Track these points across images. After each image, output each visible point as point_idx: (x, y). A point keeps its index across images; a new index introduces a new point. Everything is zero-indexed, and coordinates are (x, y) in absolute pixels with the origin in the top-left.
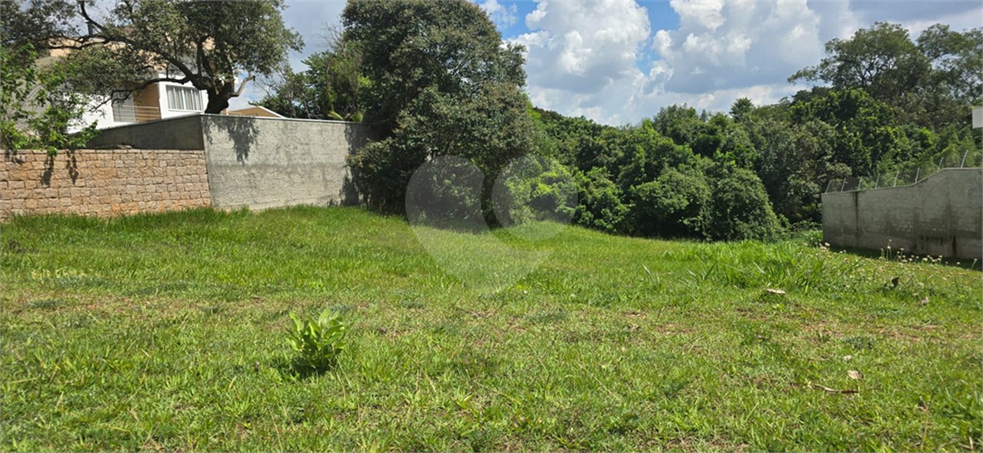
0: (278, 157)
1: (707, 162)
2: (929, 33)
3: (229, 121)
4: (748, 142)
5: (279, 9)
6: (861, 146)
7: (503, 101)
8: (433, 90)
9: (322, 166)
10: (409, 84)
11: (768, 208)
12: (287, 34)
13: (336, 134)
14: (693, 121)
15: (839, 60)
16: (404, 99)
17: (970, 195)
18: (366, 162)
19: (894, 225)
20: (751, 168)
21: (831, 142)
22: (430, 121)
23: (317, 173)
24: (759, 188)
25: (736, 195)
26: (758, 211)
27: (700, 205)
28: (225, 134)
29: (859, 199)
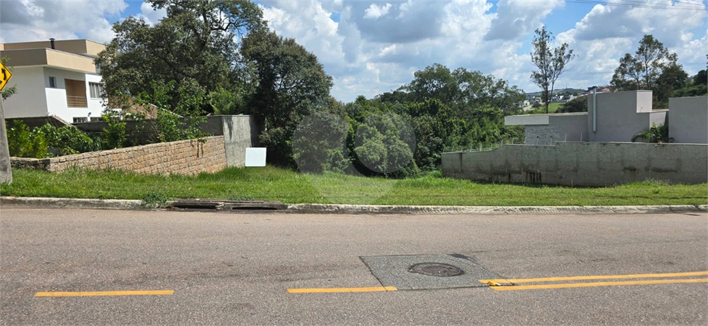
2: (458, 71)
15: (417, 81)
17: (517, 156)
29: (463, 157)
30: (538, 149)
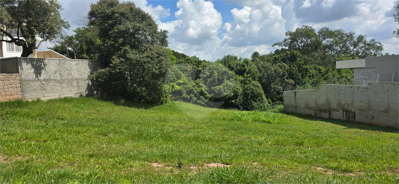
0: (56, 76)
1: (241, 78)
2: (322, 30)
3: (32, 60)
4: (257, 70)
5: (59, 10)
6: (297, 73)
7: (158, 53)
8: (127, 48)
9: (77, 79)
10: (117, 45)
11: (264, 97)
12: (62, 21)
13: (84, 65)
14: (236, 62)
15: (290, 39)
16: (115, 51)
17: (335, 95)
18: (97, 78)
19: (309, 105)
20: (257, 81)
21: (287, 71)
22: (126, 61)
23: (75, 83)
24: (260, 89)
25: (252, 91)
26: (260, 98)
27: (238, 95)
28: (30, 66)
29: (296, 94)
30: (352, 89)
